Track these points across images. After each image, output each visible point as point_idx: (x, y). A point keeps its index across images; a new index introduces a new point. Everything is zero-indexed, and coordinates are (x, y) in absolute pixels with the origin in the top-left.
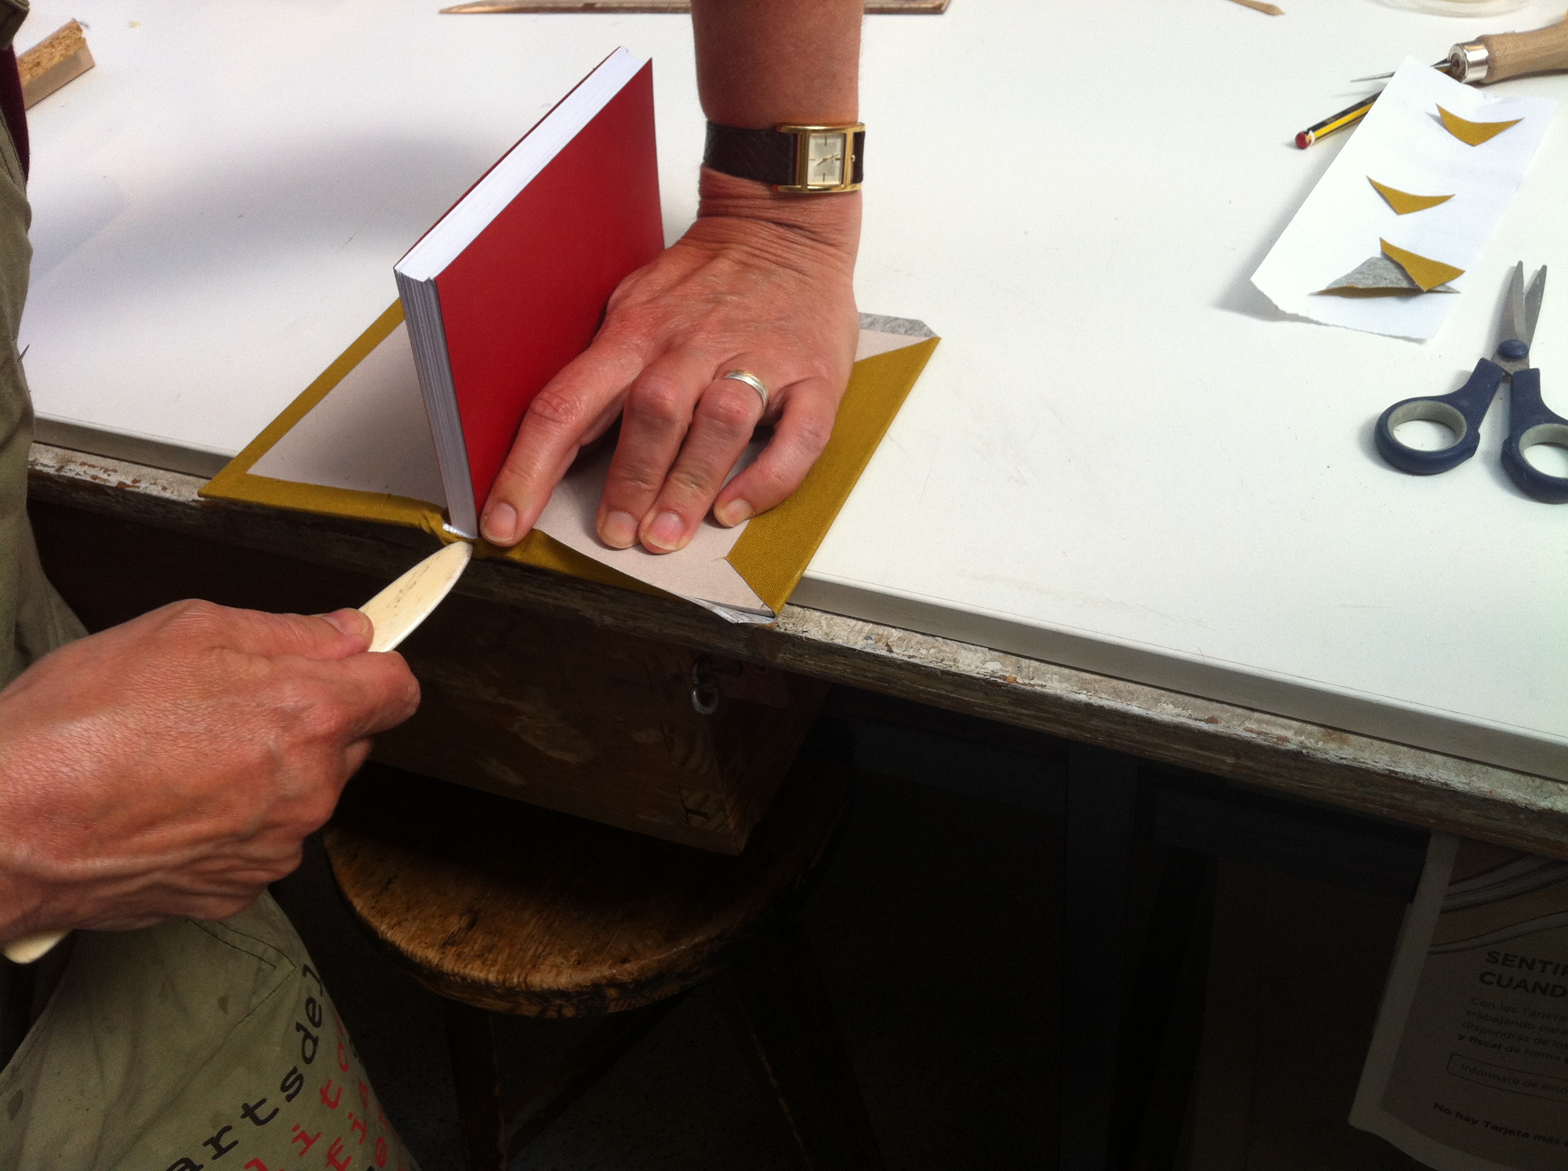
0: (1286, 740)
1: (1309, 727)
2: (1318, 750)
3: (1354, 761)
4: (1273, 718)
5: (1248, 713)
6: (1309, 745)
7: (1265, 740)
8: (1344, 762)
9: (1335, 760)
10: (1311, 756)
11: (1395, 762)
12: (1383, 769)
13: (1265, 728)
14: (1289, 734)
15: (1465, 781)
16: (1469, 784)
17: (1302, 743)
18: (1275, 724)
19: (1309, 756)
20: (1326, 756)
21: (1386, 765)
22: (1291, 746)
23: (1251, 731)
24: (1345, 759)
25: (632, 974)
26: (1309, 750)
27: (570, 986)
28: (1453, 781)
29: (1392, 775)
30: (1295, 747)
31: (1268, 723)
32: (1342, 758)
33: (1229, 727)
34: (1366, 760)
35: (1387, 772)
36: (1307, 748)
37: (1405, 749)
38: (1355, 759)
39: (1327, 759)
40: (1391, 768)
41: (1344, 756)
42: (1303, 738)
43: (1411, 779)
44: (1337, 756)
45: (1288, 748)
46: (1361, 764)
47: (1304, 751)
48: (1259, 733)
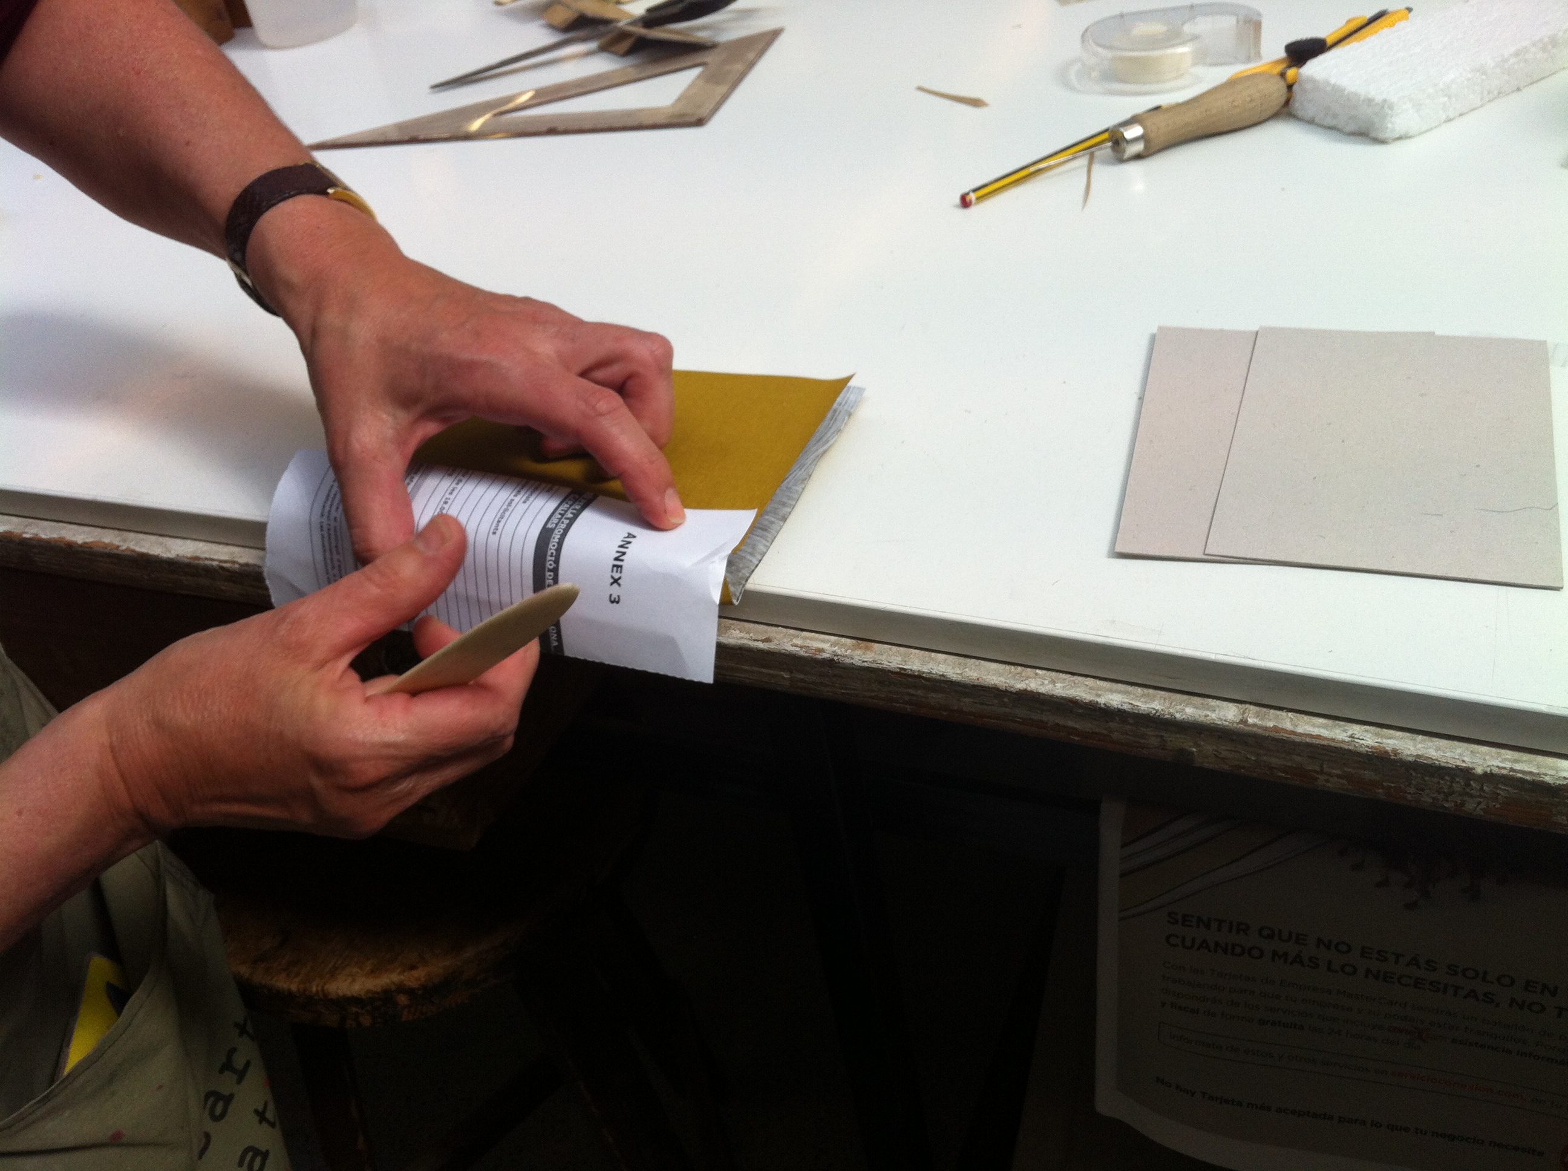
0: (822, 650)
1: (843, 640)
2: (846, 656)
3: (873, 663)
4: (817, 635)
5: (798, 632)
6: (839, 653)
7: (806, 652)
8: (866, 664)
9: (859, 664)
10: (841, 661)
11: (905, 661)
12: (895, 668)
13: (808, 643)
14: (826, 646)
15: (959, 672)
16: (962, 674)
17: (834, 652)
18: (816, 640)
19: (839, 662)
20: (852, 661)
21: (898, 664)
22: (825, 655)
23: (796, 646)
24: (866, 662)
25: (420, 980)
26: (839, 657)
27: (363, 993)
28: (950, 672)
29: (902, 672)
30: (828, 656)
31: (811, 639)
32: (864, 662)
33: (779, 644)
34: (882, 661)
35: (898, 670)
36: (838, 656)
37: (917, 651)
38: (874, 662)
39: (853, 664)
40: (901, 666)
41: (866, 660)
42: (836, 648)
43: (916, 674)
44: (861, 660)
45: (823, 657)
46: (878, 665)
47: (836, 658)
48: (801, 647)
